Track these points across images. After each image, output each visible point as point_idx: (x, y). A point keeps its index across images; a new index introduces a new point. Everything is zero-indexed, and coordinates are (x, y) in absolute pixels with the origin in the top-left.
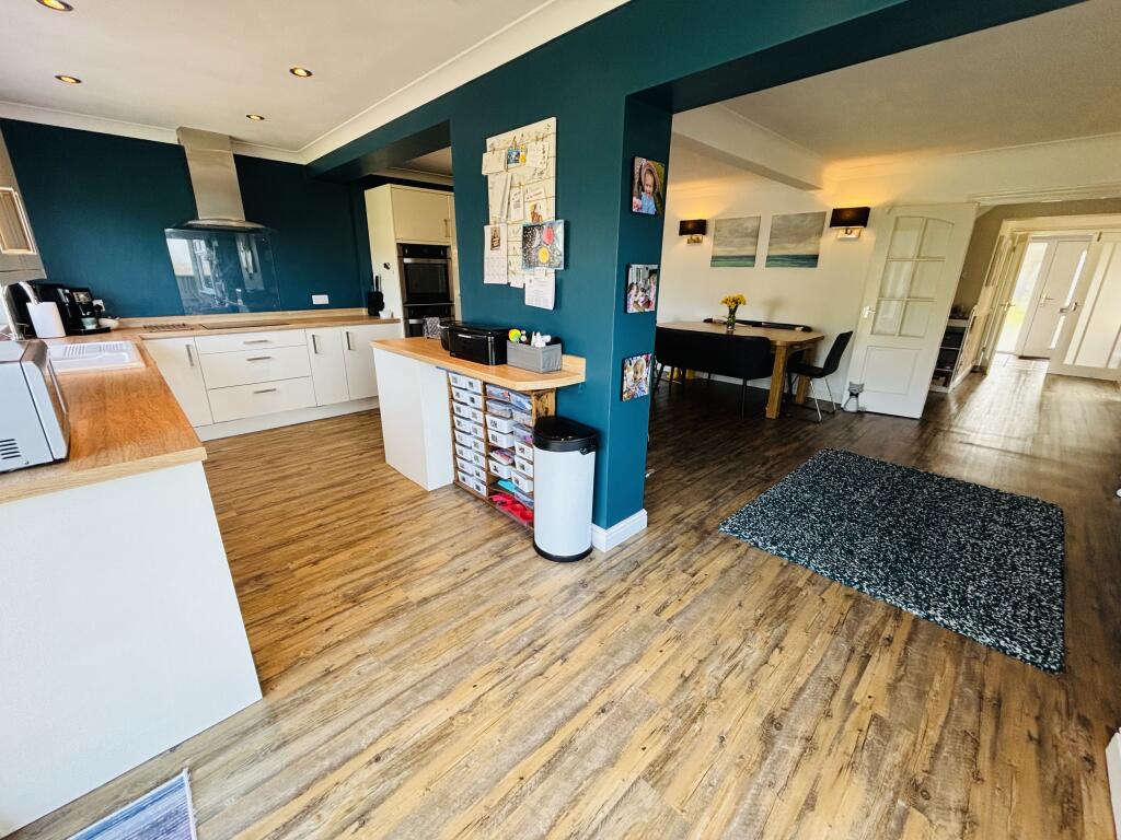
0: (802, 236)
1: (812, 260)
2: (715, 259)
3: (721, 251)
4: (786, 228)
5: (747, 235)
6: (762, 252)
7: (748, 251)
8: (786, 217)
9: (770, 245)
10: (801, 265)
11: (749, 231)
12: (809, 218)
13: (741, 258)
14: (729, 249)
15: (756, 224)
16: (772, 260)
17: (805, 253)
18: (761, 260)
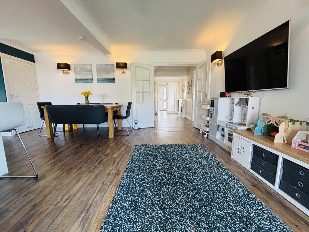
0: (108, 72)
1: (113, 80)
2: (76, 80)
3: (78, 77)
4: (101, 69)
5: (88, 71)
6: (95, 77)
7: (89, 77)
8: (101, 65)
9: (97, 75)
10: (110, 82)
11: (88, 69)
12: (109, 66)
13: (87, 79)
14: (82, 76)
15: (90, 67)
16: (99, 80)
17: (110, 78)
18: (95, 80)
